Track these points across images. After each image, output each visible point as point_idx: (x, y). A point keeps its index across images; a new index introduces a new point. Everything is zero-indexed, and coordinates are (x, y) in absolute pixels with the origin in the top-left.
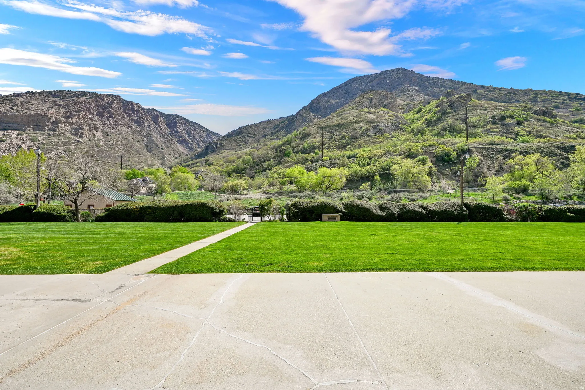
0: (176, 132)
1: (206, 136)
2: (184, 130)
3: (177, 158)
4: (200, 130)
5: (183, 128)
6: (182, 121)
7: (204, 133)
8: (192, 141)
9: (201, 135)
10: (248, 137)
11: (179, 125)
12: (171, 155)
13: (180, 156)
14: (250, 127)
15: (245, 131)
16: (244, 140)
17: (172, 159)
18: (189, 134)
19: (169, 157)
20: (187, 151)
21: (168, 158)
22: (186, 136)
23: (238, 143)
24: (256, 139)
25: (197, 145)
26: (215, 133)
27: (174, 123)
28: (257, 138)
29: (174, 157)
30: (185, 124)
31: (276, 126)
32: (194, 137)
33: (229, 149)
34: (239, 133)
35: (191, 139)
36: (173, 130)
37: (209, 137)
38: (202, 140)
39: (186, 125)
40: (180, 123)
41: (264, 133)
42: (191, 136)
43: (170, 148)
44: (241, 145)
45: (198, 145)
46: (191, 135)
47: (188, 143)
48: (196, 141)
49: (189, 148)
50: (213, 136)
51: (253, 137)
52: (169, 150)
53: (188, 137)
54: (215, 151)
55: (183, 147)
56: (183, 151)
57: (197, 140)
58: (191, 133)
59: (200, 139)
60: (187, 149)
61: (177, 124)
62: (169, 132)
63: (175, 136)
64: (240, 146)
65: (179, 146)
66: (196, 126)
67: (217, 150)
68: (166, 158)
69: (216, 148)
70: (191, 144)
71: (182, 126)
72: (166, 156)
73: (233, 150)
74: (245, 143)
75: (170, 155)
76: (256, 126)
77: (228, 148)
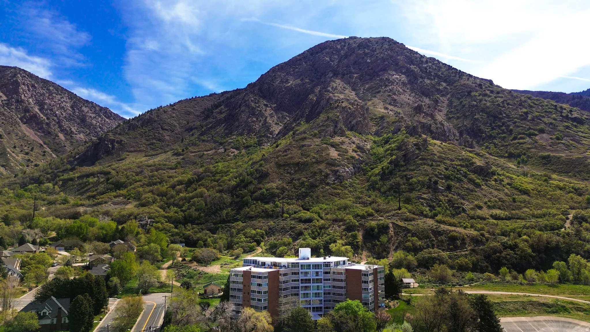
0: (17, 101)
1: (72, 107)
2: (32, 96)
3: (27, 154)
4: (59, 97)
5: (30, 94)
6: (28, 81)
7: (66, 102)
8: (48, 119)
9: (63, 108)
10: (163, 129)
11: (22, 88)
12: (17, 148)
13: (32, 150)
14: (165, 111)
15: (156, 119)
16: (156, 134)
17: (20, 155)
18: (41, 105)
19: (13, 152)
20: (40, 137)
21: (13, 154)
22: (36, 109)
23: (148, 141)
25: (57, 126)
26: (87, 101)
27: (12, 84)
29: (22, 151)
30: (33, 86)
32: (51, 110)
35: (46, 115)
36: (12, 98)
37: (78, 109)
38: (65, 117)
39: (35, 88)
40: (24, 84)
42: (46, 110)
43: (13, 135)
44: (153, 144)
45: (60, 127)
46: (46, 107)
47: (41, 123)
48: (55, 118)
49: (43, 132)
50: (84, 108)
51: (171, 131)
52: (11, 139)
53: (40, 110)
55: (33, 129)
56: (32, 137)
57: (56, 116)
58: (45, 104)
59: (63, 114)
60: (39, 134)
61: (19, 86)
62: (5, 100)
63: (16, 108)
64: (152, 147)
65: (24, 128)
66: (51, 88)
67: (114, 151)
68: (10, 154)
69: (113, 148)
70: (48, 124)
71: (29, 90)
72: (8, 150)
73: (140, 153)
75: (15, 147)
76: (173, 109)
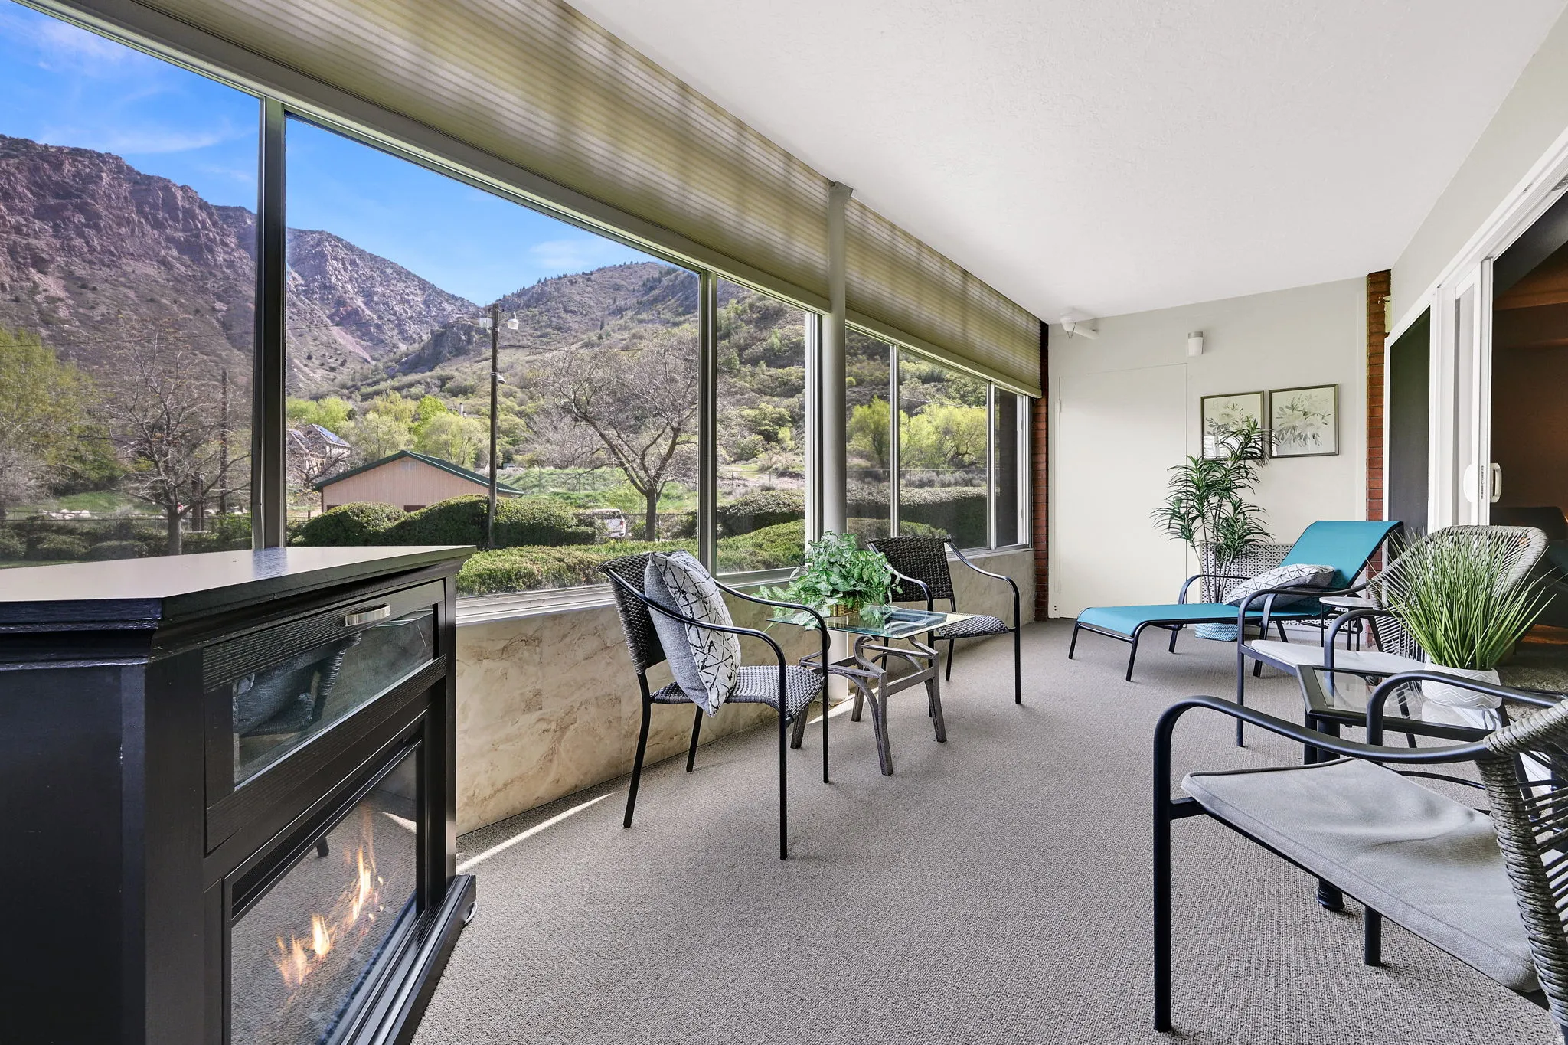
0: (324, 287)
1: (425, 303)
2: (351, 280)
3: (332, 369)
4: (403, 285)
5: (347, 278)
6: (343, 254)
7: (416, 295)
8: (380, 318)
9: (407, 301)
10: (566, 311)
11: (331, 265)
12: (314, 360)
13: (343, 364)
14: (572, 283)
15: (555, 294)
16: (554, 319)
17: (319, 371)
18: (368, 296)
19: (306, 366)
20: (366, 348)
21: (306, 369)
22: (359, 302)
23: (537, 330)
24: (592, 319)
25: (396, 331)
26: (454, 297)
27: (314, 257)
28: (593, 316)
29: (323, 365)
30: (353, 263)
31: (649, 285)
32: (386, 304)
33: (511, 346)
34: (538, 300)
35: (376, 312)
36: (314, 280)
37: (435, 306)
38: (412, 317)
39: (357, 265)
40: (335, 259)
41: (615, 302)
42: (376, 303)
43: (309, 339)
44: (545, 335)
45: (402, 332)
46: (376, 298)
47: (368, 324)
48: (393, 318)
49: (371, 340)
50: (446, 305)
51: (582, 314)
52: (305, 344)
53: (366, 304)
54: (466, 352)
55: (352, 334)
56: (350, 347)
57: (395, 314)
58: (376, 293)
59: (407, 313)
60: (362, 342)
61: (327, 260)
62: (301, 285)
63: (322, 299)
64: (544, 339)
65: (336, 332)
66: (389, 271)
67: (470, 347)
68: (299, 369)
69: (469, 341)
70: (378, 327)
71: (345, 269)
72: (296, 361)
73: (521, 349)
74: (559, 329)
75: (310, 358)
76: (589, 279)
77: (506, 344)
